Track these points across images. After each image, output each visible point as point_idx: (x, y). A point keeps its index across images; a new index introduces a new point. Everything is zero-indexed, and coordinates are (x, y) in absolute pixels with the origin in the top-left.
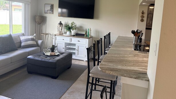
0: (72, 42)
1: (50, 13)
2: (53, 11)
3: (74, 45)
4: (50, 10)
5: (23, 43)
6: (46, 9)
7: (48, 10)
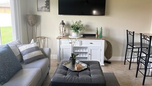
0: (83, 46)
1: (45, 11)
2: (49, 8)
3: (86, 48)
4: (46, 7)
5: (25, 56)
6: (40, 6)
7: (42, 7)
